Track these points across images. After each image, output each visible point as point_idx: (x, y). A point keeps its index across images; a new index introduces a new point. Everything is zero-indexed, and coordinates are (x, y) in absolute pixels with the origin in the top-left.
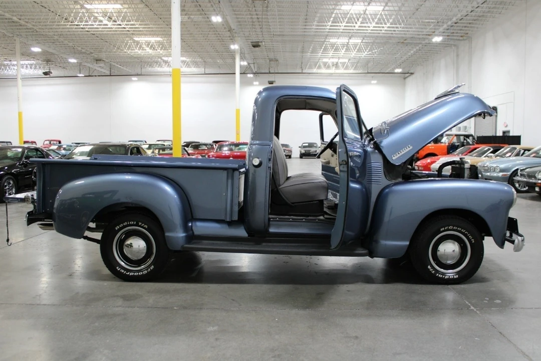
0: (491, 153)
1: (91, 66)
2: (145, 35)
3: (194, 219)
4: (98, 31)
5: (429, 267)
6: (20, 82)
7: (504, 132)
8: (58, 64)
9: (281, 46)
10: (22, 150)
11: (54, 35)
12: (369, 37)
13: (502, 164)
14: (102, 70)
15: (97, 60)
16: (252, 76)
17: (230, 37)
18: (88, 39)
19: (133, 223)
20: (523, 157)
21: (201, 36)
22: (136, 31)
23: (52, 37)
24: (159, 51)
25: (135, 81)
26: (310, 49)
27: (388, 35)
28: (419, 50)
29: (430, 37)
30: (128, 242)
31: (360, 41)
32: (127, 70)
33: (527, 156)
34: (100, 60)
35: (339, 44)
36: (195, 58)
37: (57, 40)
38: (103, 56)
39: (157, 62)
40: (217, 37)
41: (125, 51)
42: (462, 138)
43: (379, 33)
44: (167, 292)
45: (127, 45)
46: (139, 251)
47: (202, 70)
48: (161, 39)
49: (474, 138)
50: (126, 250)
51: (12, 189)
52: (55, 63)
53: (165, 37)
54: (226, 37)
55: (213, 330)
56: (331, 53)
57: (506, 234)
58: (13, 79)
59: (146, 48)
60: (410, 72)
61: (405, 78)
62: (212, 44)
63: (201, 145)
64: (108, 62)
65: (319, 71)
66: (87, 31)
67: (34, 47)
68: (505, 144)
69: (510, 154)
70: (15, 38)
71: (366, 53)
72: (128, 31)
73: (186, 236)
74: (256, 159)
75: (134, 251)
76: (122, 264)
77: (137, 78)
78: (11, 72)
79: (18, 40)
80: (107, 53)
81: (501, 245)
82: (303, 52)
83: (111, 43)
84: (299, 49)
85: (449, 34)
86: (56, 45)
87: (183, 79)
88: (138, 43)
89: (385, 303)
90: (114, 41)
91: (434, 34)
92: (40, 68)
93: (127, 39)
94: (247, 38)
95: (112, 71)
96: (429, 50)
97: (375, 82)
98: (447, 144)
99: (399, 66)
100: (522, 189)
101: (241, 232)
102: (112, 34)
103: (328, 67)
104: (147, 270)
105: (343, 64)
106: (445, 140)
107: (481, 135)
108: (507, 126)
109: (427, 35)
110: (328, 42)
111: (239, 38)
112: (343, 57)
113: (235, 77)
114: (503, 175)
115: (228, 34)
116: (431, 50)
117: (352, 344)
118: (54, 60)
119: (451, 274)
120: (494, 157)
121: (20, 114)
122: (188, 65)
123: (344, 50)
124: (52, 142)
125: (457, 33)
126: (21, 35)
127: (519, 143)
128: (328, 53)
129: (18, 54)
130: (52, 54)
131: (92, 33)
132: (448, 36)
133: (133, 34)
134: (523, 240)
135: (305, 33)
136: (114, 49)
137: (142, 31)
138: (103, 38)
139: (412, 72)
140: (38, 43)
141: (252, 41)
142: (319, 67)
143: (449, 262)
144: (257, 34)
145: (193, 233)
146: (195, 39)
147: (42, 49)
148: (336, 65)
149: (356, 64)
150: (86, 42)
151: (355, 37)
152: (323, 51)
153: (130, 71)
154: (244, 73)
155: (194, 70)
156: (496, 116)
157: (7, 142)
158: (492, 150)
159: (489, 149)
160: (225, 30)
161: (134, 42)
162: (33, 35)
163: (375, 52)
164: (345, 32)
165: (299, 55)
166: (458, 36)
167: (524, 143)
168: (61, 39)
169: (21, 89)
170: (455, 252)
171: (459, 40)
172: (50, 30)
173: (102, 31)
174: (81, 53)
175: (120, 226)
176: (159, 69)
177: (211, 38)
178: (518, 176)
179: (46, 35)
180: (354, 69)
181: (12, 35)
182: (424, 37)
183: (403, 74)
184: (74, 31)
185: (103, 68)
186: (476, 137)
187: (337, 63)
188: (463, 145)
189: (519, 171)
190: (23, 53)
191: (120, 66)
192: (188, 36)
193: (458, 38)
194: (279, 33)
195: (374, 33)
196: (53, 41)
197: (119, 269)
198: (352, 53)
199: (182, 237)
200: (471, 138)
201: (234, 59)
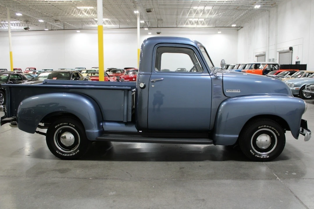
0: (289, 75)
1: (53, 24)
2: (84, 5)
3: (104, 121)
4: (56, 3)
5: (251, 151)
6: (10, 34)
7: (297, 62)
8: (33, 23)
9: (164, 11)
10: (9, 75)
11: (30, 6)
12: (216, 5)
13: (296, 82)
14: (59, 26)
15: (56, 21)
16: (147, 29)
17: (134, 6)
18: (50, 8)
19: (66, 124)
20: (308, 78)
21: (116, 5)
22: (78, 3)
23: (28, 7)
24: (92, 15)
25: (79, 32)
26: (182, 13)
27: (228, 4)
28: (247, 13)
29: (253, 5)
30: (63, 135)
31: (211, 8)
32: (74, 26)
33: (311, 77)
34: (58, 21)
35: (198, 10)
36: (114, 19)
37: (32, 9)
38: (59, 18)
39: (91, 22)
40: (126, 6)
41: (72, 15)
42: (271, 66)
43: (222, 3)
44: (87, 167)
45: (73, 11)
46: (70, 141)
47: (118, 26)
48: (93, 8)
49: (278, 66)
50: (62, 141)
51: (2, 99)
52: (31, 22)
53: (95, 7)
54: (132, 6)
55: (112, 194)
56: (194, 15)
57: (300, 130)
58: (7, 32)
59: (85, 13)
60: (241, 26)
61: (238, 30)
62: (124, 10)
63: (117, 70)
64: (62, 22)
65: (187, 26)
66: (49, 3)
67: (18, 13)
68: (297, 69)
69: (300, 76)
70: (7, 8)
71: (215, 15)
72: (74, 3)
73: (99, 132)
74: (142, 83)
75: (67, 141)
76: (60, 149)
77: (80, 31)
78: (5, 28)
79: (8, 9)
80: (62, 16)
81: (296, 136)
82: (177, 15)
83: (64, 10)
84: (175, 13)
85: (264, 4)
86: (31, 11)
87: (104, 32)
88: (79, 10)
89: (222, 175)
90: (65, 9)
91: (255, 3)
92: (22, 25)
93: (73, 8)
94: (144, 7)
95: (65, 27)
96: (252, 13)
97: (220, 32)
98: (262, 70)
99: (234, 23)
100: (308, 97)
101: (133, 129)
102: (64, 5)
103: (193, 24)
104: (75, 153)
105: (201, 22)
106: (261, 67)
107: (283, 64)
108: (298, 59)
109: (251, 4)
110: (192, 9)
111: (140, 7)
112: (201, 18)
113: (137, 30)
114: (296, 89)
115: (133, 4)
116: (253, 13)
117: (201, 205)
118: (30, 21)
119: (264, 155)
120: (291, 78)
121: (11, 53)
122: (110, 23)
123: (202, 13)
124: (31, 69)
125: (269, 3)
126: (10, 6)
127: (306, 69)
128: (192, 16)
129: (9, 17)
130: (29, 17)
131: (52, 4)
132: (264, 5)
133: (76, 5)
134: (310, 134)
135: (179, 4)
136: (65, 14)
137: (82, 3)
138: (59, 8)
139: (242, 26)
140: (20, 11)
141: (146, 8)
142: (187, 24)
143: (264, 148)
144: (150, 4)
145: (104, 129)
146: (113, 8)
147: (23, 14)
148: (197, 23)
149: (209, 22)
150: (49, 10)
151: (208, 6)
152: (189, 14)
153: (76, 27)
154: (143, 28)
155: (113, 26)
156: (292, 53)
157: (4, 69)
158: (289, 73)
159: (288, 73)
160: (131, 2)
161: (77, 10)
162: (17, 6)
163: (220, 15)
164: (202, 3)
165: (175, 16)
166: (269, 5)
167: (309, 69)
168: (34, 8)
169: (11, 38)
170: (268, 141)
171: (270, 7)
172: (27, 3)
173: (58, 3)
174: (46, 16)
175: (58, 126)
176: (93, 26)
177: (122, 7)
178: (305, 89)
179: (25, 6)
180: (208, 25)
181: (5, 6)
182: (249, 5)
183: (237, 28)
184: (41, 4)
185: (59, 25)
186: (280, 65)
187: (198, 21)
188: (272, 70)
189: (306, 86)
190: (12, 17)
191: (69, 24)
192: (109, 6)
193: (270, 6)
194: (163, 4)
195: (219, 3)
196: (29, 9)
197: (58, 152)
198: (206, 15)
199: (96, 132)
200: (277, 66)
201: (136, 19)
